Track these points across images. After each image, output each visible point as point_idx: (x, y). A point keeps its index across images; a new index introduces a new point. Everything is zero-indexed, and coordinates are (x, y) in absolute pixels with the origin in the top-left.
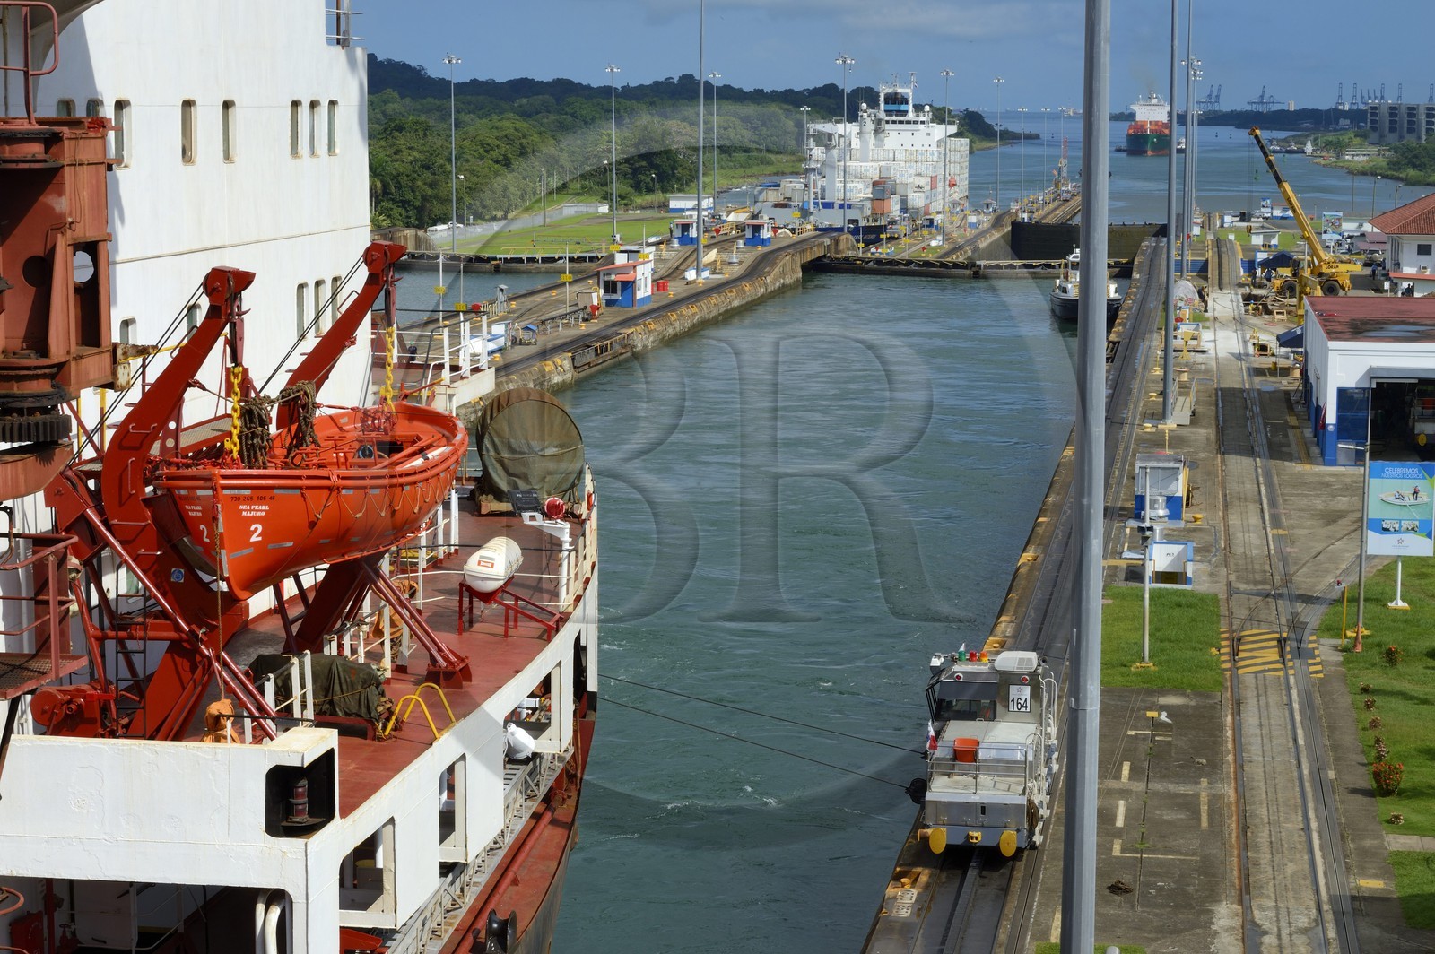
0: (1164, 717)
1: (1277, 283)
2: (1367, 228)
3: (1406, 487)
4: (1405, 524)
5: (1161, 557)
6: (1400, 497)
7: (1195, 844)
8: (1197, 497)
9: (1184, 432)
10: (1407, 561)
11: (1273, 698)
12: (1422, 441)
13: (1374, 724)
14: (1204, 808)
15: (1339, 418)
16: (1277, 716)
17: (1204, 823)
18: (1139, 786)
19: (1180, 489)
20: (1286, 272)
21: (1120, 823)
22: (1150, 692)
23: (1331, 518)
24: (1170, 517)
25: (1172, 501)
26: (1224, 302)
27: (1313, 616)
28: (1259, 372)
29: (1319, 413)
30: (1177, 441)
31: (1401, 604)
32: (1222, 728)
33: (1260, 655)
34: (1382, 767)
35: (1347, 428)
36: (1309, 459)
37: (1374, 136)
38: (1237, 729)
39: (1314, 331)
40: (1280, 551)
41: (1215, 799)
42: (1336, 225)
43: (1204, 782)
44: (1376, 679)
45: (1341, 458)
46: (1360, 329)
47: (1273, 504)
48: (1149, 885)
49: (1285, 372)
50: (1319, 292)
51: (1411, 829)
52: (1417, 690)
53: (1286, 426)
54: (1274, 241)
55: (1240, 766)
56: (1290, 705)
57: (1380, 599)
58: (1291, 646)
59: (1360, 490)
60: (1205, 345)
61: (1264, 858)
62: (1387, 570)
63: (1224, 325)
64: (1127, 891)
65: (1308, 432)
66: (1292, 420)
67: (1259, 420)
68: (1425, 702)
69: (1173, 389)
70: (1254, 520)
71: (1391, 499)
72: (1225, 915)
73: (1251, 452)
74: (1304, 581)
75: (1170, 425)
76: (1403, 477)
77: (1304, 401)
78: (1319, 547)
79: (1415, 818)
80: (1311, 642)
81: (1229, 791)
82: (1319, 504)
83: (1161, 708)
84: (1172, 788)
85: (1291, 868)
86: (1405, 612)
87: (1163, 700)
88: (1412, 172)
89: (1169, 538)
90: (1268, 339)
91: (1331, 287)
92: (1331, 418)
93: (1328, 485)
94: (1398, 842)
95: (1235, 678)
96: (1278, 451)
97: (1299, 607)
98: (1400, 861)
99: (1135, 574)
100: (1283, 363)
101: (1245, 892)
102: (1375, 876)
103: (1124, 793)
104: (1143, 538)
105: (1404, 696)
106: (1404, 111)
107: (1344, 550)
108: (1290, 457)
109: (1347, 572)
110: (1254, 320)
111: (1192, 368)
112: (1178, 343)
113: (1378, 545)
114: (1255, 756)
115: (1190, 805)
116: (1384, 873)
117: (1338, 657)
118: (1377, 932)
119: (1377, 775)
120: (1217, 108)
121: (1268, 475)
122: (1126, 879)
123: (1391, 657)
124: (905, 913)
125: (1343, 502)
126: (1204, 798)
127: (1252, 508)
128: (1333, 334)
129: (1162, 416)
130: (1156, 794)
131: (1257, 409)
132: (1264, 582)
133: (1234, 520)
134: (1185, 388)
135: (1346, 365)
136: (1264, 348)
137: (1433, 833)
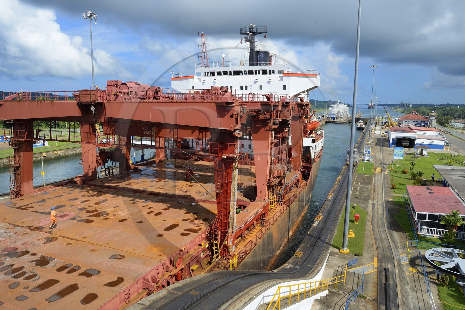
0: (365, 177)
1: (386, 125)
2: (399, 119)
3: (400, 151)
4: (399, 155)
5: (367, 158)
6: (399, 152)
7: (367, 193)
8: (372, 151)
9: (371, 143)
10: (399, 160)
11: (380, 176)
12: (403, 145)
13: (393, 180)
14: (369, 189)
15: (392, 142)
16: (380, 178)
18: (361, 186)
21: (358, 190)
23: (390, 154)
24: (368, 153)
25: (369, 151)
26: (378, 128)
27: (386, 166)
28: (382, 136)
32: (373, 179)
33: (379, 171)
34: (393, 185)
35: (393, 143)
36: (388, 147)
37: (401, 107)
38: (375, 179)
39: (389, 131)
40: (382, 158)
41: (371, 188)
42: (394, 118)
43: (370, 186)
44: (394, 174)
45: (392, 147)
46: (395, 131)
47: (382, 152)
48: (361, 197)
49: (386, 136)
50: (391, 126)
51: (396, 193)
52: (399, 176)
54: (386, 120)
55: (374, 184)
56: (382, 177)
57: (395, 165)
58: (383, 170)
59: (393, 151)
60: (375, 133)
61: (376, 195)
62: (397, 161)
63: (378, 130)
64: (358, 198)
65: (388, 144)
66: (386, 142)
67: (382, 142)
68: (400, 177)
69: (370, 138)
70: (380, 154)
71: (397, 152)
72: (371, 202)
73: (380, 146)
74: (385, 162)
75: (370, 142)
76: (399, 149)
77: (388, 140)
78: (388, 158)
79: (397, 192)
80: (386, 169)
81: (373, 187)
82: (388, 153)
84: (365, 186)
85: (380, 197)
86: (399, 166)
87: (365, 175)
88: (406, 112)
89: (368, 156)
90: (384, 132)
91: (393, 126)
92: (391, 142)
93: (390, 150)
94: (394, 194)
95: (375, 173)
96: (384, 146)
97: (384, 165)
98: (395, 197)
99: (363, 160)
100: (385, 135)
101: (373, 199)
102: (391, 199)
103: (359, 186)
104: (364, 156)
105: (397, 177)
106: (405, 104)
107: (391, 158)
108: (385, 147)
109: (391, 161)
110: (382, 130)
111: (373, 135)
112: (372, 132)
113: (395, 158)
114: (377, 183)
115: (367, 188)
116: (392, 198)
117: (389, 171)
118: (390, 205)
119: (392, 186)
120: (380, 104)
121: (382, 149)
122: (358, 197)
123: (396, 172)
124: (330, 199)
125: (392, 152)
127: (380, 153)
128: (392, 131)
129: (369, 141)
130: (363, 187)
131: (381, 141)
132: (380, 162)
133: (377, 154)
134: (372, 138)
135: (393, 136)
136: (383, 133)
137: (400, 194)
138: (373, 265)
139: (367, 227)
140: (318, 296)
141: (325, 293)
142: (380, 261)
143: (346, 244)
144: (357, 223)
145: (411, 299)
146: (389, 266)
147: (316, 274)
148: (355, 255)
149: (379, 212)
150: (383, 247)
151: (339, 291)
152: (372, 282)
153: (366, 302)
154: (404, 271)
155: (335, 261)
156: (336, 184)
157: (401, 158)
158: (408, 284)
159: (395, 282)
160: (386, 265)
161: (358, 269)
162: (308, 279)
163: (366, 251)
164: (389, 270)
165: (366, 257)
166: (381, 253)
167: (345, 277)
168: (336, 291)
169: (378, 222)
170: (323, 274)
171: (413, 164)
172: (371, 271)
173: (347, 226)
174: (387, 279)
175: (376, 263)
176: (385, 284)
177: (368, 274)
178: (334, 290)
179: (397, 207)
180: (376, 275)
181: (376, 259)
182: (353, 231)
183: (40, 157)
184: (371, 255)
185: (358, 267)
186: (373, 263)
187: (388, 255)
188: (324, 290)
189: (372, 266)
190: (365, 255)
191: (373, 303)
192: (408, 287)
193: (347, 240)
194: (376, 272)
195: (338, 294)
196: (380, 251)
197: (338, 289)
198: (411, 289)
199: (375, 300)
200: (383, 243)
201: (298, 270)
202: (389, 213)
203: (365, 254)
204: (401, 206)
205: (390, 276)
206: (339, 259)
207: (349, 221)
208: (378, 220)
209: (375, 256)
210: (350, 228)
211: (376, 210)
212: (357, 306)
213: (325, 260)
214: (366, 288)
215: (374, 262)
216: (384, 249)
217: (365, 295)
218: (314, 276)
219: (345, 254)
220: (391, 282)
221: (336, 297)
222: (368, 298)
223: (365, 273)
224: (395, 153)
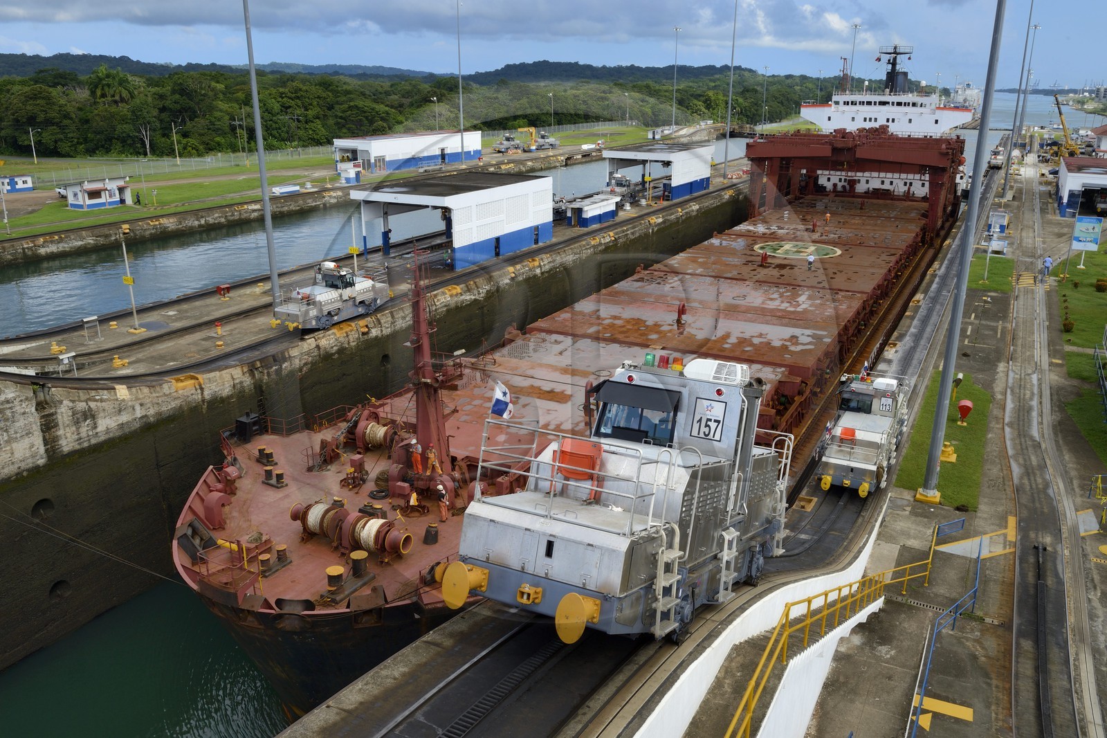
0: (989, 299)
1: (1052, 151)
2: (1089, 133)
3: (1090, 226)
4: (1088, 239)
5: (995, 245)
6: (1088, 230)
7: (995, 342)
8: (1011, 225)
9: (1009, 203)
10: (1086, 252)
11: (1030, 296)
12: (1099, 210)
13: (1066, 308)
14: (999, 331)
15: (1068, 200)
16: (1031, 302)
17: (999, 336)
18: (977, 322)
19: (1005, 222)
20: (1055, 148)
21: (969, 333)
22: (985, 291)
23: (1060, 235)
24: (1000, 232)
26: (1031, 158)
28: (1041, 183)
29: (1061, 198)
30: (1006, 206)
31: (1082, 267)
32: (1009, 305)
33: (1027, 281)
34: (1067, 322)
35: (1071, 204)
36: (1055, 214)
37: (1097, 99)
38: (1015, 305)
39: (1063, 168)
40: (1040, 245)
41: (1004, 329)
43: (1001, 322)
44: (1069, 292)
45: (1067, 215)
46: (1080, 169)
47: (1039, 229)
48: (976, 354)
49: (1050, 183)
50: (1067, 155)
51: (1074, 344)
52: (1084, 297)
53: (1048, 202)
54: (1053, 137)
55: (1014, 318)
56: (1035, 299)
57: (1075, 265)
59: (1072, 226)
60: (1021, 173)
61: (1019, 349)
62: (1079, 255)
63: (1029, 166)
64: (969, 356)
65: (1056, 205)
66: (1050, 200)
67: (1038, 200)
68: (1086, 301)
69: (1007, 187)
70: (1032, 234)
71: (1084, 230)
72: (1002, 367)
73: (1033, 211)
75: (1004, 200)
76: (1090, 222)
77: (1056, 194)
78: (1054, 245)
79: (1077, 341)
81: (1009, 326)
82: (1056, 230)
83: (988, 296)
84: (988, 323)
85: (1028, 353)
86: (1083, 270)
87: (989, 294)
89: (999, 239)
90: (1046, 171)
91: (1072, 154)
92: (1065, 200)
93: (1060, 224)
94: (1068, 348)
95: (1017, 288)
96: (1043, 211)
98: (1070, 354)
99: (985, 251)
100: (1049, 180)
101: (1011, 358)
102: (1059, 359)
103: (971, 324)
104: (989, 238)
105: (1079, 298)
107: (1064, 248)
108: (1048, 213)
109: (1064, 254)
110: (1041, 165)
111: (1016, 181)
112: (1011, 172)
113: (1076, 246)
114: (1020, 315)
115: (995, 329)
116: (1064, 358)
117: (1056, 284)
118: (1056, 378)
119: (1065, 325)
121: (1039, 219)
122: (969, 352)
123: (1076, 285)
124: (891, 356)
125: (1065, 230)
126: (1000, 327)
127: (1031, 230)
128: (1070, 170)
129: (1002, 196)
130: (983, 325)
131: (1038, 196)
132: (1032, 256)
133: (1024, 234)
134: (1012, 187)
135: (1073, 182)
136: (1043, 175)
137: (1083, 346)
138: (1005, 536)
139: (990, 436)
140: (862, 616)
141: (876, 605)
142: (1023, 529)
143: (934, 481)
144: (965, 424)
145: (1100, 626)
146: (1048, 540)
147: (856, 557)
148: (958, 509)
149: (1024, 395)
150: (1031, 488)
151: (912, 602)
152: (1001, 580)
153: (981, 631)
154: (1086, 552)
155: (901, 524)
156: (908, 317)
157: (1093, 247)
158: (1095, 587)
159: (1060, 582)
160: (1040, 536)
161: (963, 548)
162: (838, 571)
163: (986, 500)
164: (1045, 549)
165: (985, 516)
166: (1026, 506)
167: (930, 566)
168: (904, 601)
169: (1021, 423)
170: (871, 556)
172: (999, 550)
173: (942, 434)
174: (1040, 572)
175: (1012, 532)
176: (1036, 586)
177: (991, 558)
178: (900, 599)
179: (1075, 382)
180: (1012, 562)
181: (1012, 521)
182: (954, 445)
183: (116, 234)
184: (1001, 509)
185: (963, 539)
186: (1004, 531)
187: (1046, 510)
188: (875, 600)
189: (1001, 539)
190: (984, 509)
191: (1000, 631)
192: (1095, 595)
193: (938, 469)
194: (1010, 553)
195: (911, 608)
196: (1024, 500)
197: (910, 596)
198: (1101, 600)
199: (1006, 626)
200: (1032, 478)
201: (807, 546)
202: (1051, 400)
203: (982, 507)
204: (1084, 379)
205: (1049, 565)
206: (913, 518)
207: (948, 419)
208: (1021, 418)
209: (1011, 513)
210: (947, 438)
211: (1018, 391)
212: (958, 640)
213: (876, 521)
214: (984, 595)
215: (1006, 527)
216: (1036, 495)
217: (979, 613)
218: (850, 563)
219: (930, 504)
220: (1050, 581)
221: (903, 616)
222: (988, 620)
223: (982, 557)
224: (1077, 234)
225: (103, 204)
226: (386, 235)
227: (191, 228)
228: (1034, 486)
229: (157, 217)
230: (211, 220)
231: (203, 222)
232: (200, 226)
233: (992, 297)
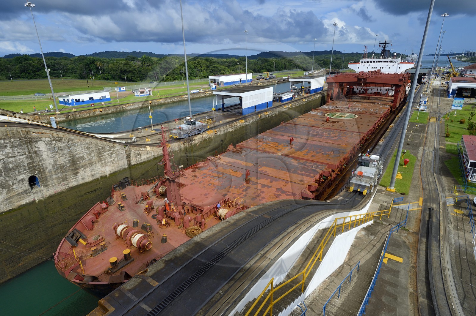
2: (463, 68)
3: (459, 101)
4: (458, 106)
5: (422, 108)
7: (419, 140)
8: (429, 101)
9: (429, 93)
10: (457, 110)
11: (434, 125)
12: (464, 95)
13: (447, 129)
16: (434, 127)
17: (421, 138)
18: (413, 133)
19: (426, 100)
20: (449, 74)
21: (410, 137)
22: (417, 123)
25: (425, 102)
26: (438, 78)
27: (442, 116)
28: (442, 86)
29: (449, 92)
30: (427, 94)
32: (426, 128)
33: (433, 120)
34: (447, 134)
35: (452, 94)
36: (446, 97)
37: (467, 56)
38: (428, 128)
39: (451, 81)
40: (439, 108)
41: (423, 136)
43: (422, 133)
44: (449, 124)
45: (451, 97)
46: (458, 81)
47: (439, 102)
48: (412, 144)
49: (445, 87)
50: (453, 76)
51: (450, 141)
52: (455, 126)
53: (444, 93)
54: (448, 70)
55: (427, 132)
56: (436, 126)
57: (452, 114)
58: (438, 119)
59: (452, 101)
60: (434, 83)
61: (428, 143)
62: (454, 111)
63: (438, 81)
65: (447, 94)
66: (445, 92)
69: (428, 88)
70: (436, 104)
71: (457, 102)
72: (421, 148)
73: (438, 96)
74: (441, 111)
75: (427, 92)
77: (447, 91)
78: (445, 108)
79: (450, 140)
80: (441, 119)
81: (425, 135)
82: (446, 103)
83: (418, 125)
84: (417, 134)
85: (431, 144)
86: (455, 116)
88: (472, 61)
89: (424, 106)
90: (444, 83)
91: (455, 76)
92: (451, 92)
93: (448, 100)
94: (447, 143)
95: (429, 122)
96: (442, 96)
97: (440, 115)
98: (448, 145)
99: (418, 110)
100: (445, 85)
101: (425, 146)
102: (443, 146)
103: (411, 134)
104: (420, 105)
105: (453, 126)
106: (473, 53)
107: (448, 108)
108: (443, 97)
109: (448, 111)
110: (442, 80)
111: (432, 86)
112: (430, 83)
113: (453, 108)
114: (430, 131)
115: (420, 136)
116: (445, 146)
117: (444, 121)
118: (442, 152)
119: (446, 135)
120: (444, 53)
121: (439, 99)
122: (409, 143)
123: (452, 121)
124: (381, 144)
125: (450, 103)
126: (421, 135)
127: (436, 103)
128: (453, 82)
129: (426, 91)
130: (415, 134)
131: (440, 91)
132: (436, 112)
133: (433, 104)
134: (430, 88)
135: (454, 86)
136: (443, 84)
137: (453, 142)
138: (418, 204)
139: (415, 171)
140: (365, 225)
141: (371, 222)
142: (425, 201)
143: (393, 184)
144: (406, 167)
145: (453, 236)
146: (434, 206)
147: (364, 207)
148: (401, 194)
149: (429, 158)
150: (429, 189)
151: (383, 222)
152: (416, 218)
153: (408, 234)
154: (448, 211)
155: (381, 198)
156: (388, 131)
157: (460, 108)
158: (451, 223)
159: (439, 220)
160: (431, 204)
161: (402, 206)
162: (357, 211)
163: (412, 192)
164: (433, 209)
165: (411, 197)
166: (427, 194)
167: (390, 212)
168: (380, 222)
169: (427, 167)
170: (370, 207)
171: (473, 114)
172: (415, 208)
173: (397, 169)
174: (430, 216)
175: (421, 202)
176: (428, 221)
177: (412, 211)
178: (379, 221)
179: (449, 154)
180: (420, 212)
181: (421, 199)
182: (401, 173)
184: (417, 195)
185: (403, 204)
186: (418, 202)
187: (434, 196)
188: (370, 221)
189: (417, 204)
190: (411, 194)
191: (414, 235)
192: (451, 226)
193: (395, 180)
194: (420, 210)
195: (383, 224)
196: (426, 192)
197: (383, 221)
198: (453, 228)
199: (417, 233)
200: (430, 185)
201: (348, 202)
202: (439, 160)
203: (410, 194)
204: (452, 153)
205: (434, 214)
206: (385, 196)
207: (399, 165)
208: (427, 165)
209: (421, 196)
210: (399, 170)
211: (427, 156)
212: (399, 236)
213: (372, 196)
214: (409, 222)
215: (419, 201)
216: (431, 191)
217: (407, 228)
218: (362, 209)
219: (392, 192)
220: (434, 220)
221: (380, 227)
222: (410, 231)
223: (409, 210)
224: (454, 104)
225: (144, 95)
226: (223, 104)
227: (168, 102)
228: (430, 188)
229: (159, 99)
230: (174, 100)
231: (172, 101)
232: (171, 102)
233: (419, 125)
